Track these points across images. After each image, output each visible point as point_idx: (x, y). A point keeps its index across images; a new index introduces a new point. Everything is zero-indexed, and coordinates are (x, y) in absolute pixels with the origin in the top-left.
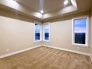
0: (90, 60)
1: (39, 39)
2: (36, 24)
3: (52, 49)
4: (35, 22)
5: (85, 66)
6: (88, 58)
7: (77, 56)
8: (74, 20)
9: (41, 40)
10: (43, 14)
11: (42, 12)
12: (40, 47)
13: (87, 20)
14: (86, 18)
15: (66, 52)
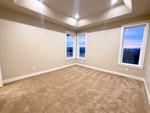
0: (142, 87)
1: (71, 55)
2: (67, 35)
3: (90, 70)
4: (66, 31)
5: (135, 93)
6: (140, 84)
7: (125, 81)
8: (125, 29)
9: (74, 57)
10: (78, 20)
11: (77, 16)
12: (73, 66)
13: (145, 28)
14: (145, 25)
15: (108, 74)
